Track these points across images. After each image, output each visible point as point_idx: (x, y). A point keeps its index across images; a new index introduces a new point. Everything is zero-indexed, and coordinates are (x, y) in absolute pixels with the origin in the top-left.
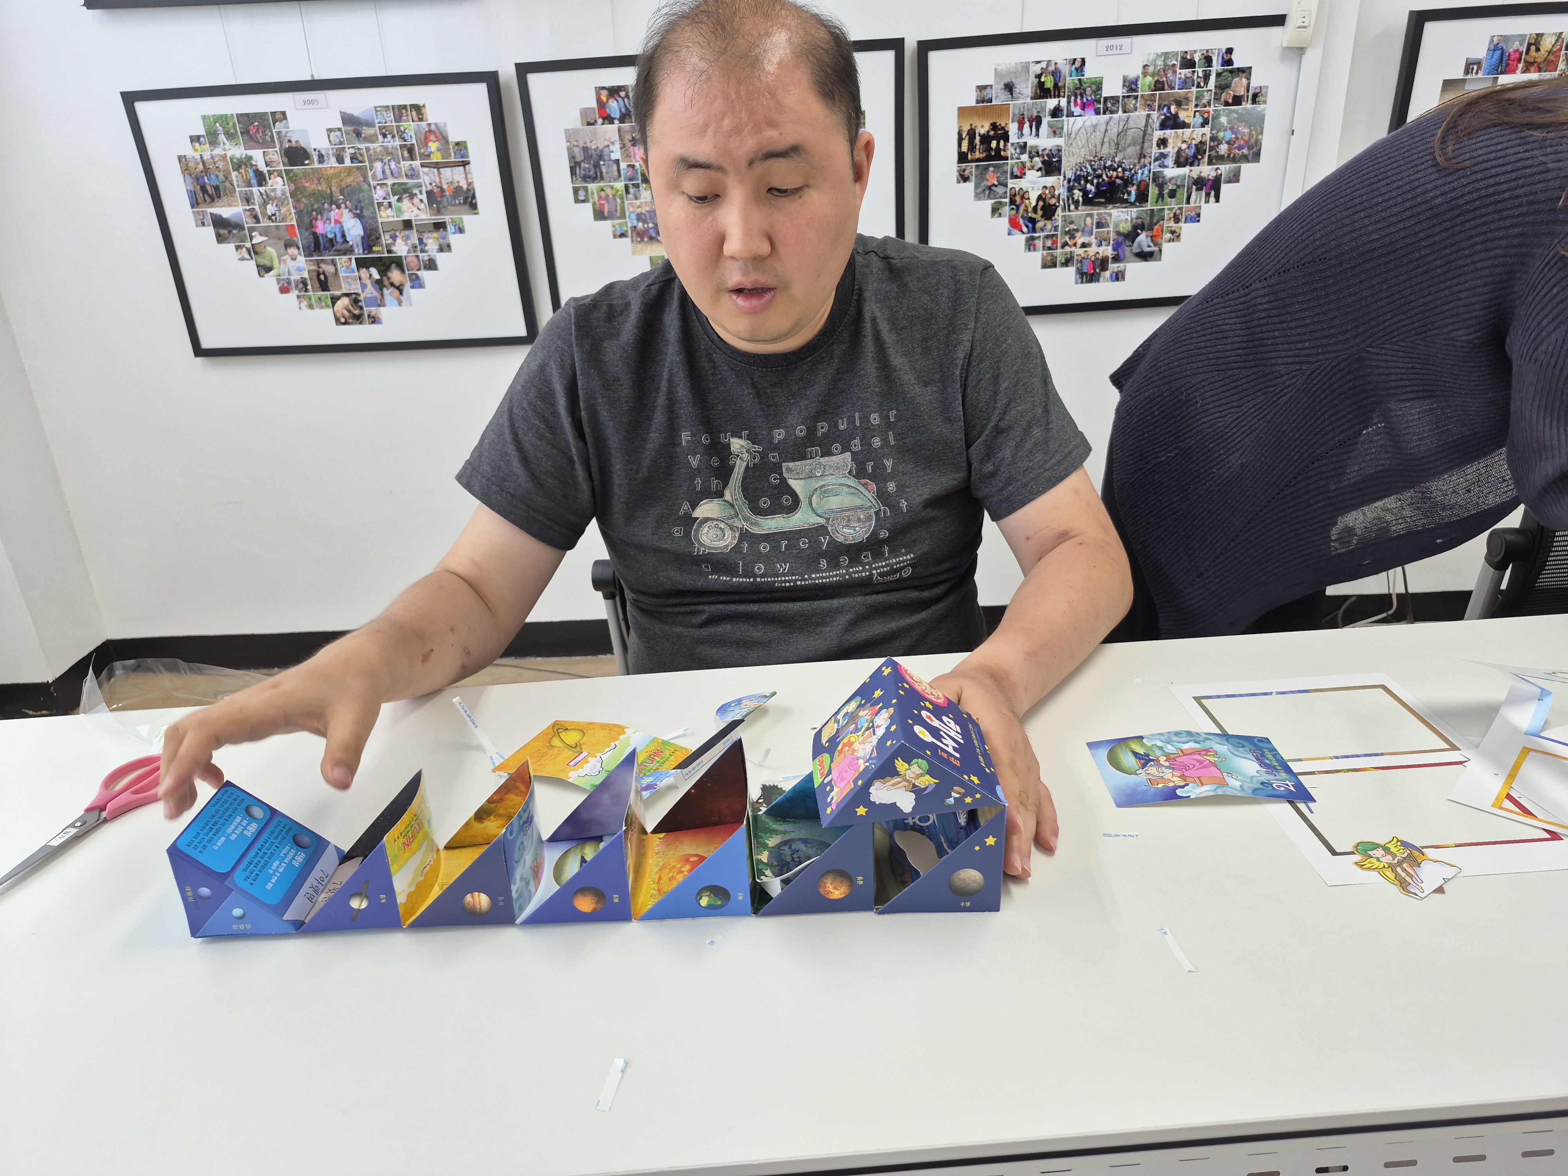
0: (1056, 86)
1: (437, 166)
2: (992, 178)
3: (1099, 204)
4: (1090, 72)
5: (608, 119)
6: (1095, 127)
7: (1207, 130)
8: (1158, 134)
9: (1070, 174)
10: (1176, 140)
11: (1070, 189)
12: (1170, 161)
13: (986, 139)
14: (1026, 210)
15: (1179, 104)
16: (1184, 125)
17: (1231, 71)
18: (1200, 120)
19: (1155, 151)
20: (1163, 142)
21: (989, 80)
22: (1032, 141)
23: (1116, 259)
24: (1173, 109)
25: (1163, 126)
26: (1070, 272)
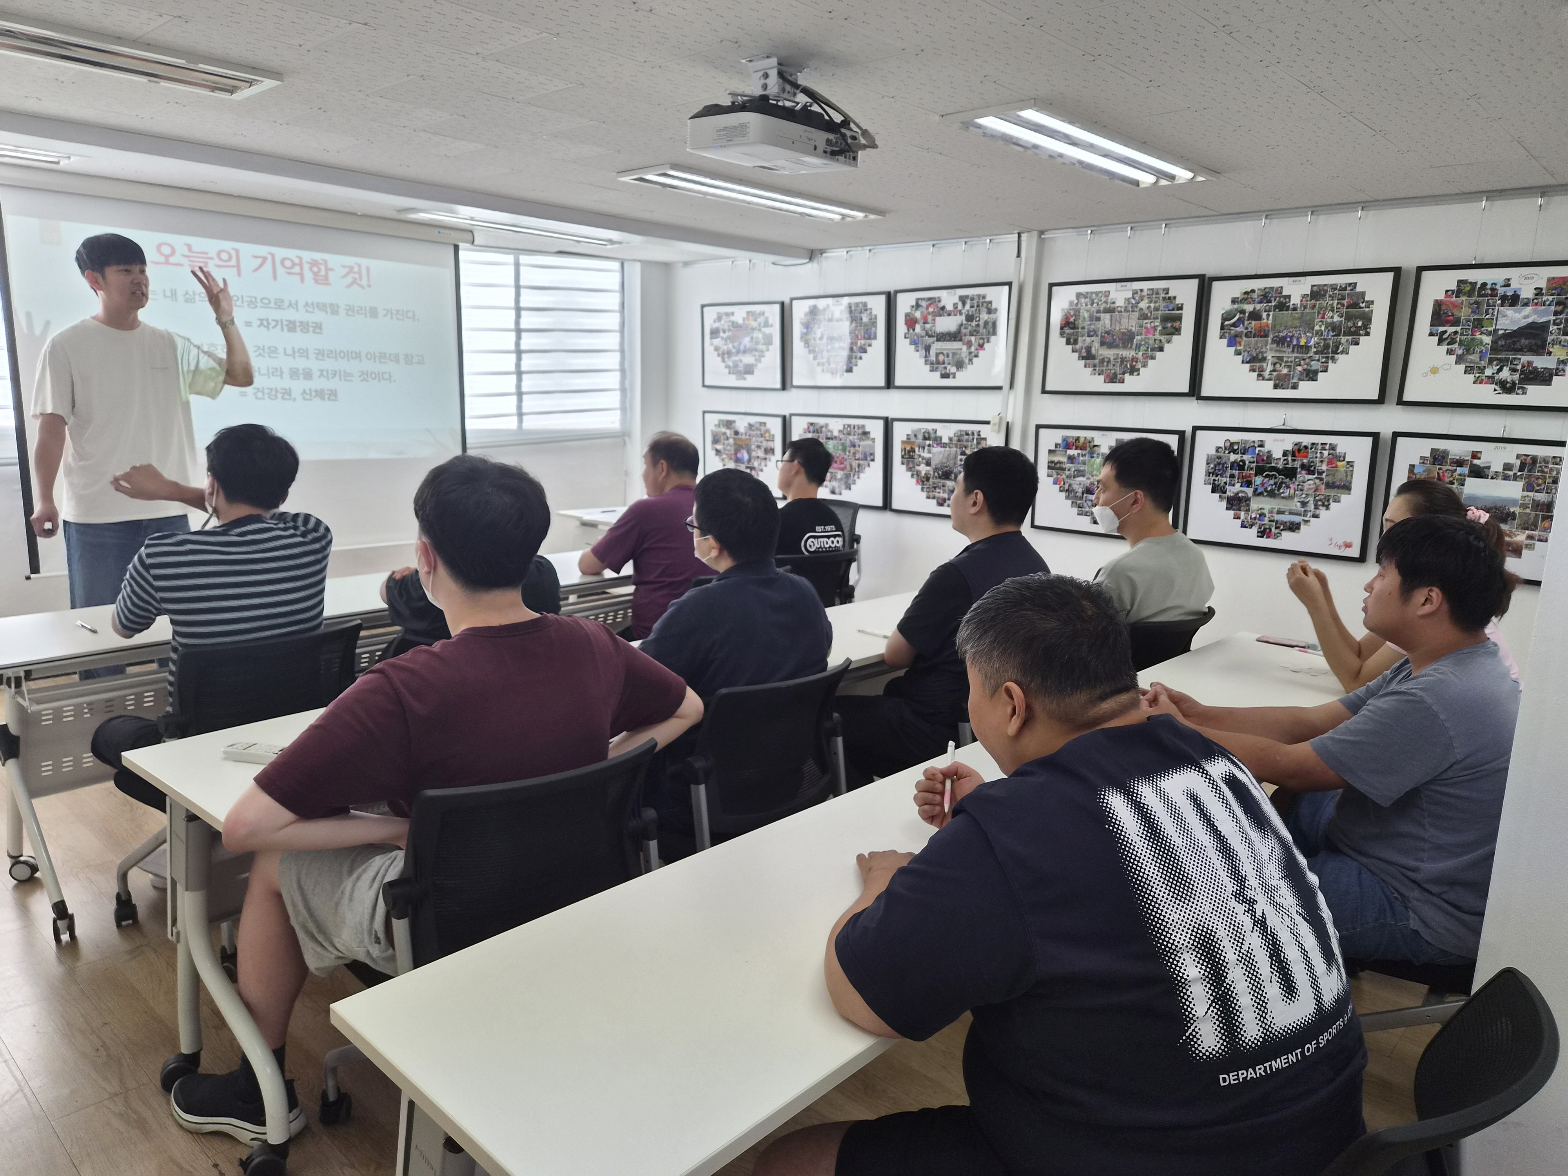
0: (929, 437)
1: (767, 440)
2: (911, 465)
3: (943, 478)
4: (939, 434)
5: (810, 432)
6: (941, 452)
9: (934, 467)
11: (934, 472)
13: (909, 452)
14: (921, 477)
15: (966, 447)
16: (967, 454)
17: (981, 438)
21: (910, 433)
22: (922, 454)
25: (962, 454)
26: (935, 501)
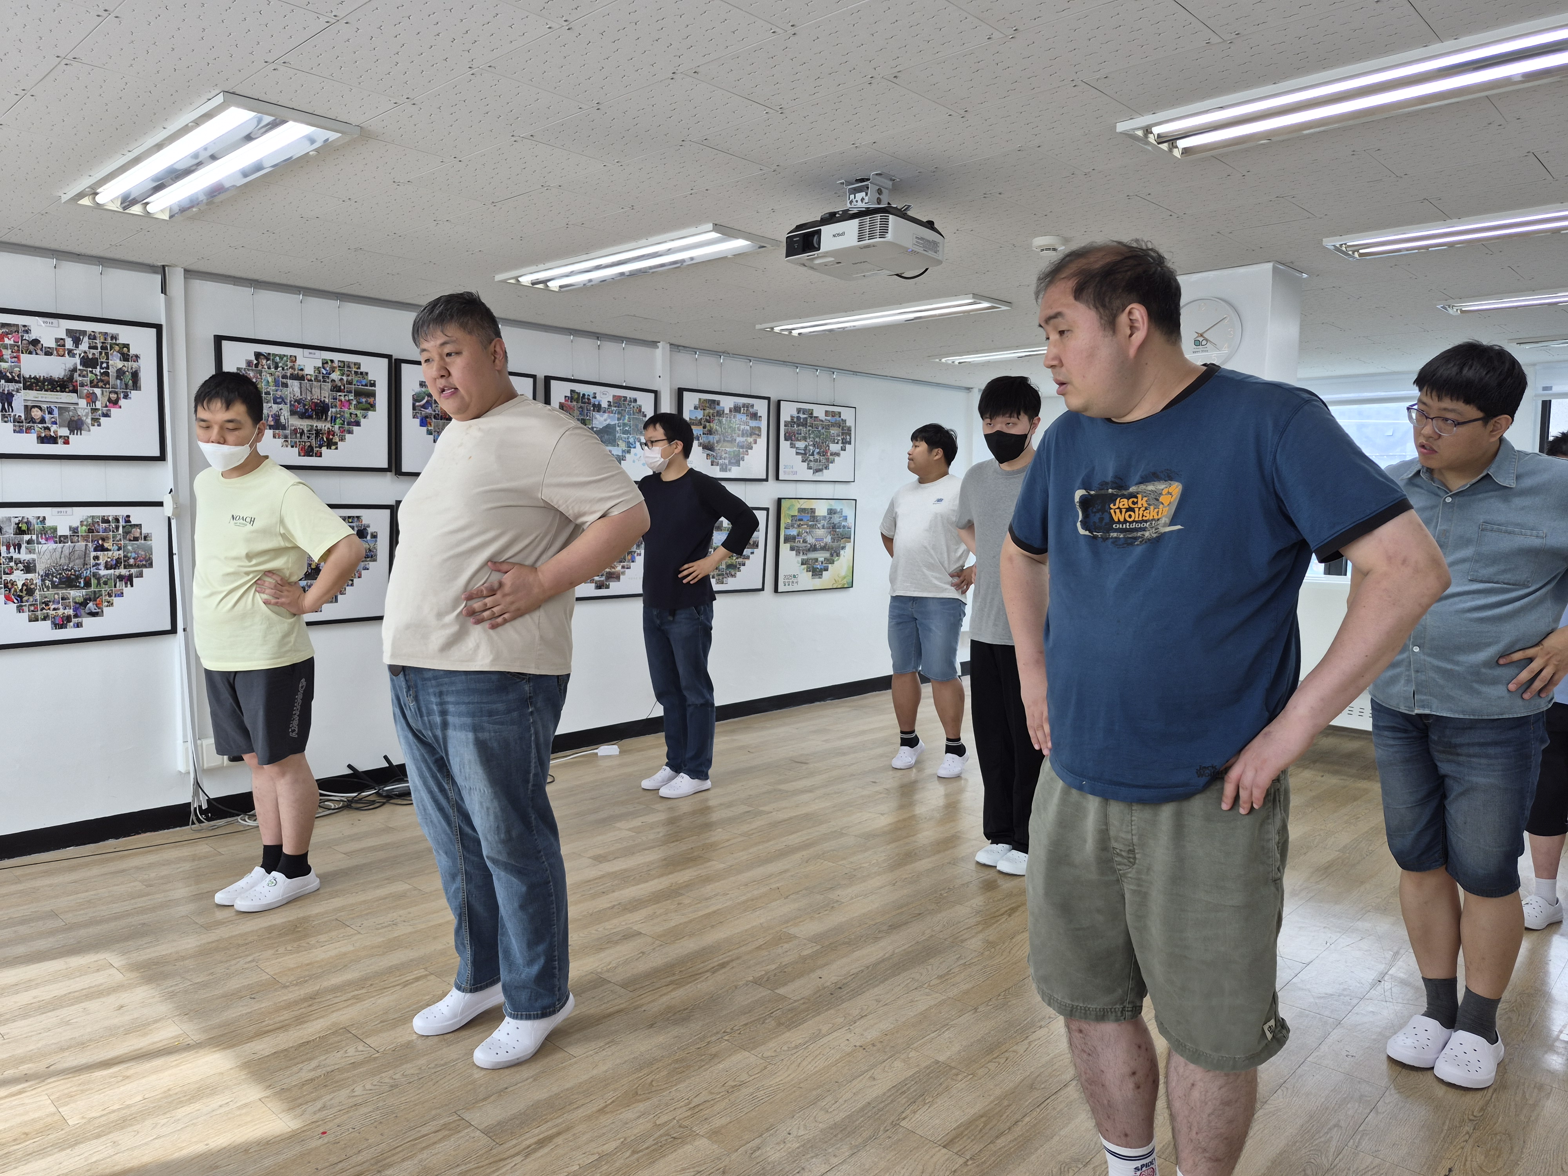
0: (28, 529)
3: (62, 588)
4: (49, 523)
6: (55, 550)
7: (121, 552)
8: (95, 554)
9: (42, 573)
10: (103, 557)
11: (43, 580)
12: (102, 567)
14: (15, 591)
15: (103, 540)
16: (107, 550)
17: (131, 526)
18: (117, 548)
19: (92, 562)
20: (96, 558)
22: (16, 556)
23: (76, 616)
24: (100, 542)
25: (95, 550)
26: (48, 623)
